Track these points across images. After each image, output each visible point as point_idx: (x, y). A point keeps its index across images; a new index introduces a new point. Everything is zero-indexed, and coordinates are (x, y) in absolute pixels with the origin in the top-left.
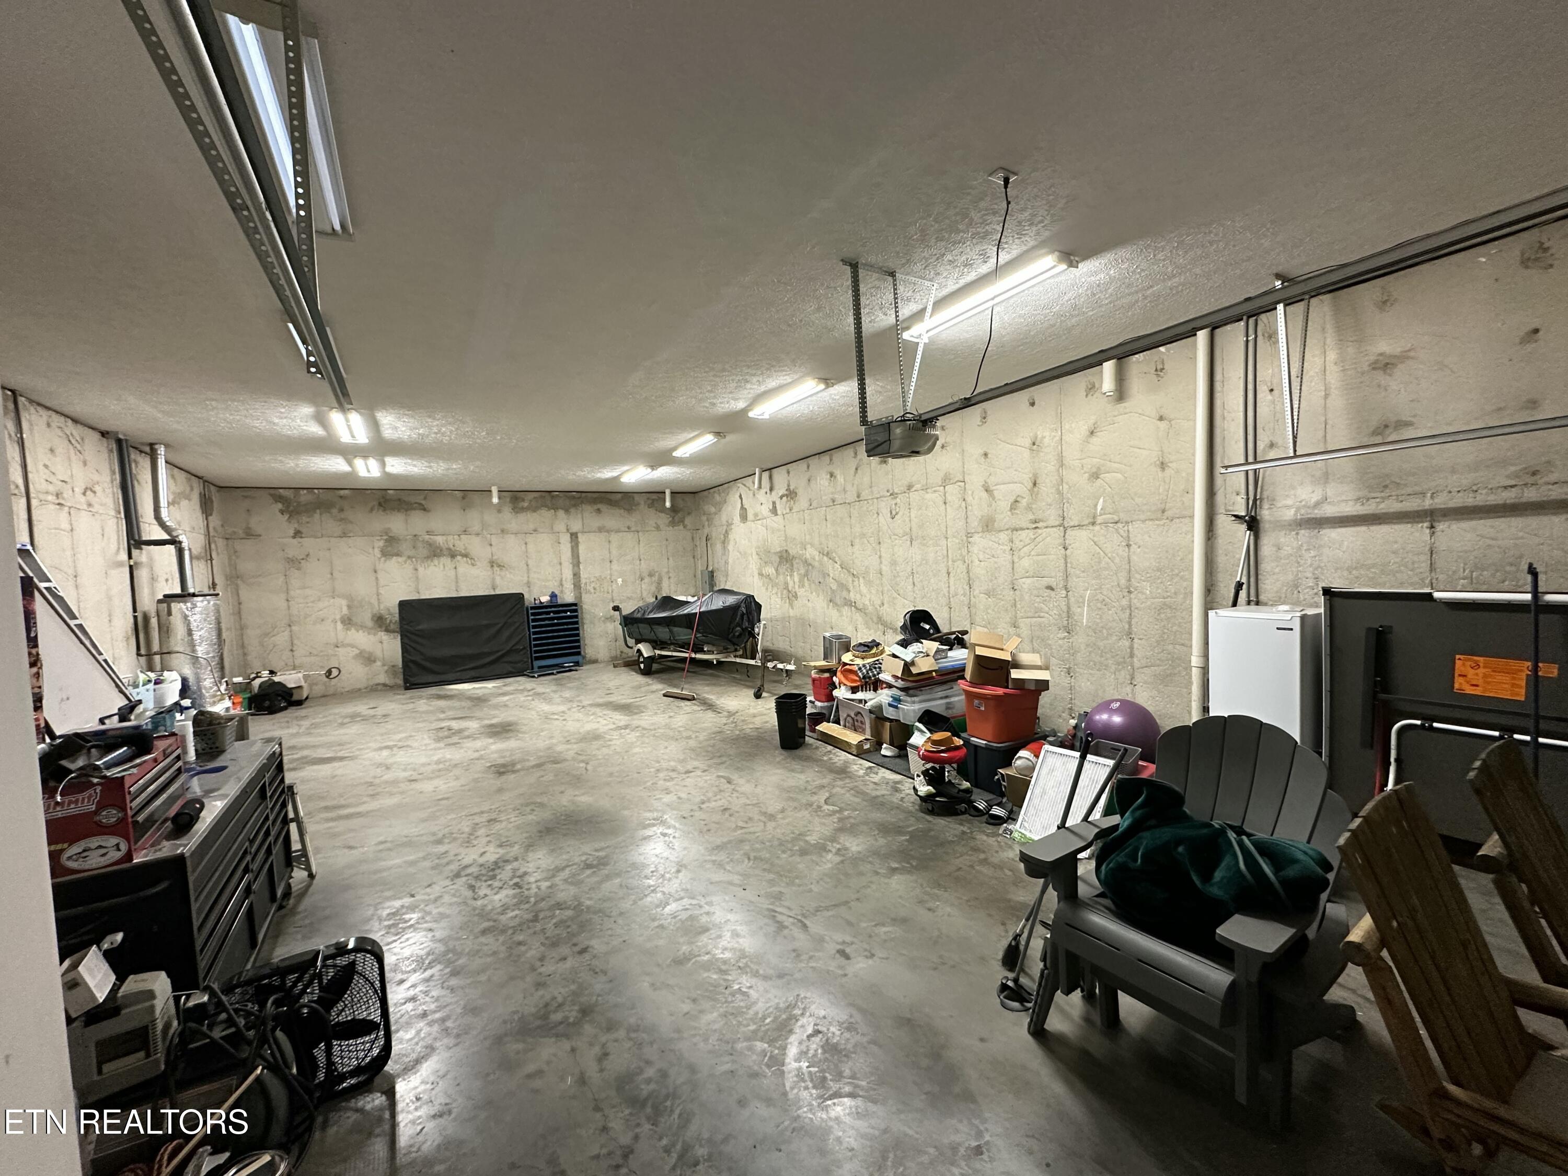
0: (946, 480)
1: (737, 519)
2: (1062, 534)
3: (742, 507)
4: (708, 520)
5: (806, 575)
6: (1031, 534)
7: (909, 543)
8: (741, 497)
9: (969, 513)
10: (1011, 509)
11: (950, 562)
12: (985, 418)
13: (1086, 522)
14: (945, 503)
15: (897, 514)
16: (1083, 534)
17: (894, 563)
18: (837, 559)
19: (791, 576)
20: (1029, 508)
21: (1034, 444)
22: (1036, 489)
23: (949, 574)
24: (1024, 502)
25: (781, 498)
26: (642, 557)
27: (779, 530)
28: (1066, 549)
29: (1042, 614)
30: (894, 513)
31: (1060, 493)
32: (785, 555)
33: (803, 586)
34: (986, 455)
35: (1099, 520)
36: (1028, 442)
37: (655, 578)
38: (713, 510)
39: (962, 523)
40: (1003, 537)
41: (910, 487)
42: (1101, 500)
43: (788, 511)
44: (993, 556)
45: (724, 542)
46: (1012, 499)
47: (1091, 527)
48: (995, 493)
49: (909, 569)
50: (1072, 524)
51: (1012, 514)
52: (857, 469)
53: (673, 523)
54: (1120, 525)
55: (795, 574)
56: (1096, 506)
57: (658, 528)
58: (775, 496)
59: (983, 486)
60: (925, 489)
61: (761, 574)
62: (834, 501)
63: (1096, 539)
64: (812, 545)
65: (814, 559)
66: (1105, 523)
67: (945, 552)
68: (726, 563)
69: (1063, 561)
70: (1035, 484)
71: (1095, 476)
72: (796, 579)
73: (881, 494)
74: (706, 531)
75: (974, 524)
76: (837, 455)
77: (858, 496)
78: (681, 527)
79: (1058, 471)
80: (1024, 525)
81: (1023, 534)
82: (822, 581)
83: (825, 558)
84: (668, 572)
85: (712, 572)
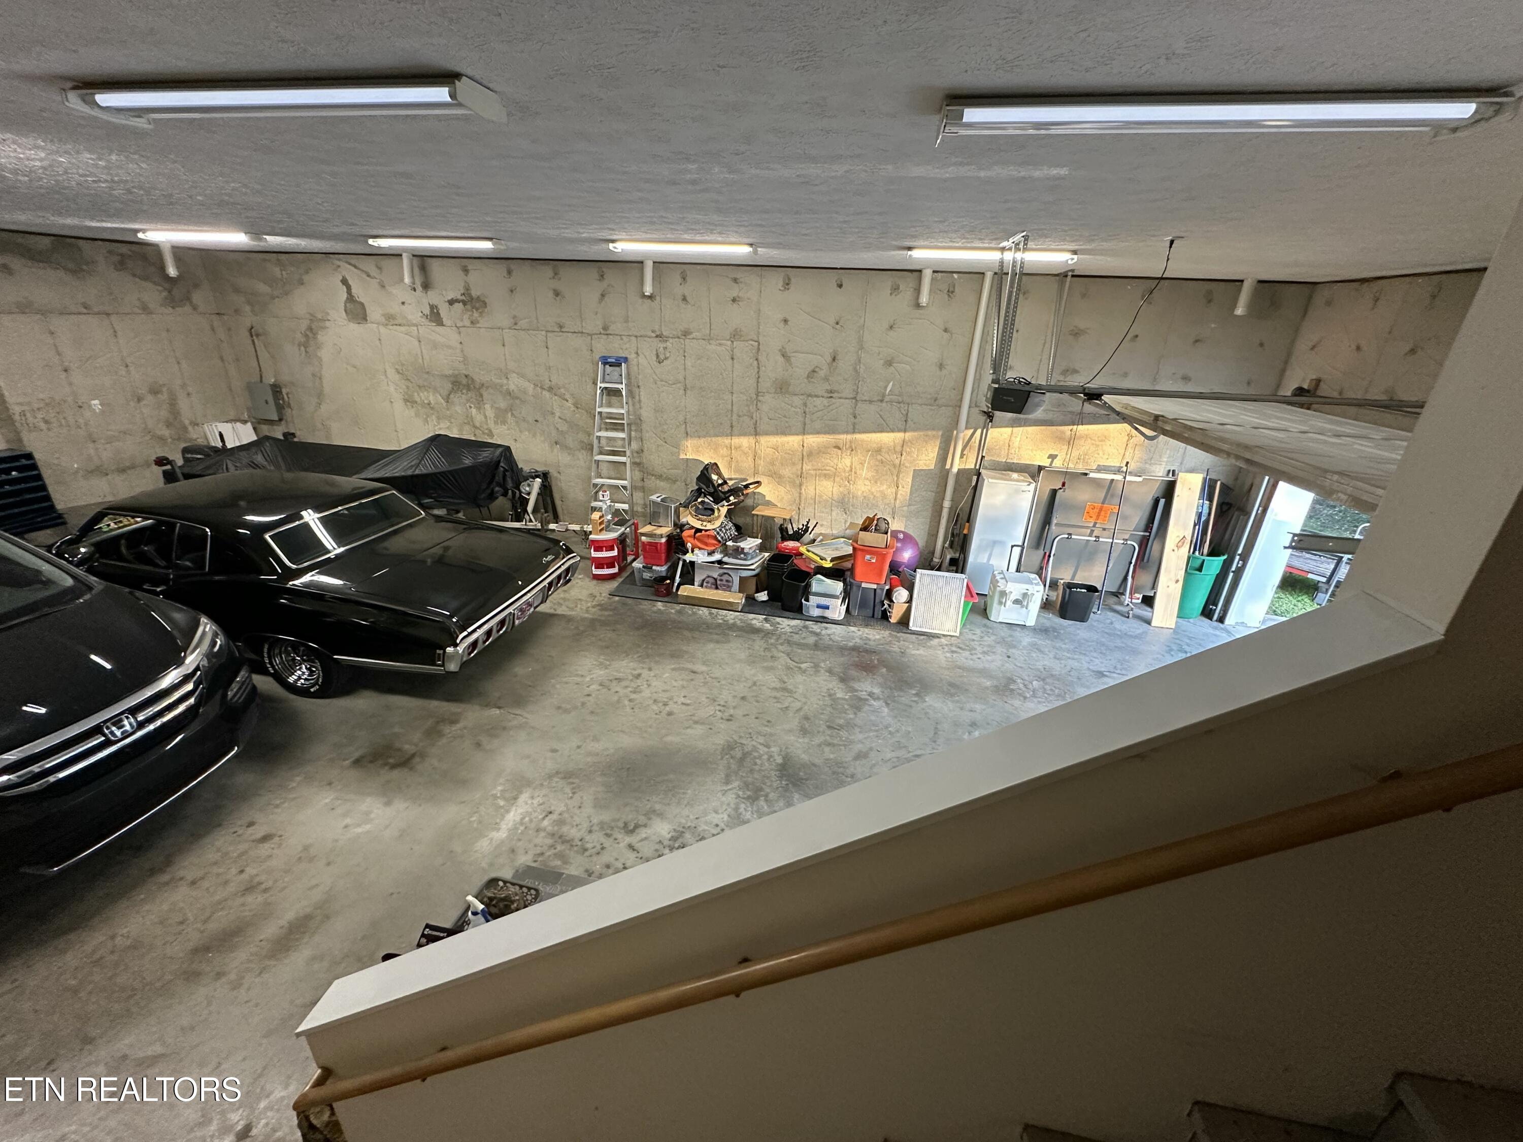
0: (736, 335)
1: (338, 315)
2: (853, 406)
3: (351, 298)
4: (249, 303)
5: (511, 409)
6: (825, 402)
7: (682, 392)
8: (344, 282)
9: (761, 373)
10: (808, 377)
11: (735, 417)
12: (788, 284)
13: (875, 399)
14: (732, 359)
16: (873, 408)
17: (658, 410)
18: (567, 396)
19: (479, 409)
20: (826, 379)
21: (837, 323)
22: (834, 364)
23: (732, 427)
24: (822, 374)
25: (451, 302)
27: (449, 347)
28: (855, 417)
29: (828, 468)
30: (662, 357)
31: (855, 370)
32: (464, 381)
33: (504, 422)
34: (786, 321)
35: (887, 399)
36: (832, 321)
37: (164, 396)
38: (262, 288)
39: (752, 382)
40: (798, 401)
41: (686, 333)
42: (891, 384)
43: (467, 323)
44: (785, 416)
45: (306, 345)
46: (810, 369)
47: (880, 404)
48: (793, 359)
49: (681, 418)
50: (864, 398)
51: (809, 382)
52: (603, 295)
53: (172, 301)
54: (902, 405)
55: (487, 406)
56: (886, 387)
57: (145, 309)
58: (433, 297)
59: (780, 350)
60: (709, 339)
61: (409, 401)
62: (561, 327)
63: (881, 413)
64: (522, 376)
65: (525, 393)
66: (891, 401)
68: (317, 377)
69: (852, 427)
70: (834, 359)
71: (889, 363)
72: (490, 413)
74: (248, 319)
75: (766, 384)
78: (187, 308)
79: (858, 352)
80: (820, 393)
81: (818, 401)
82: (540, 419)
83: (546, 394)
84: (184, 386)
85: (276, 389)
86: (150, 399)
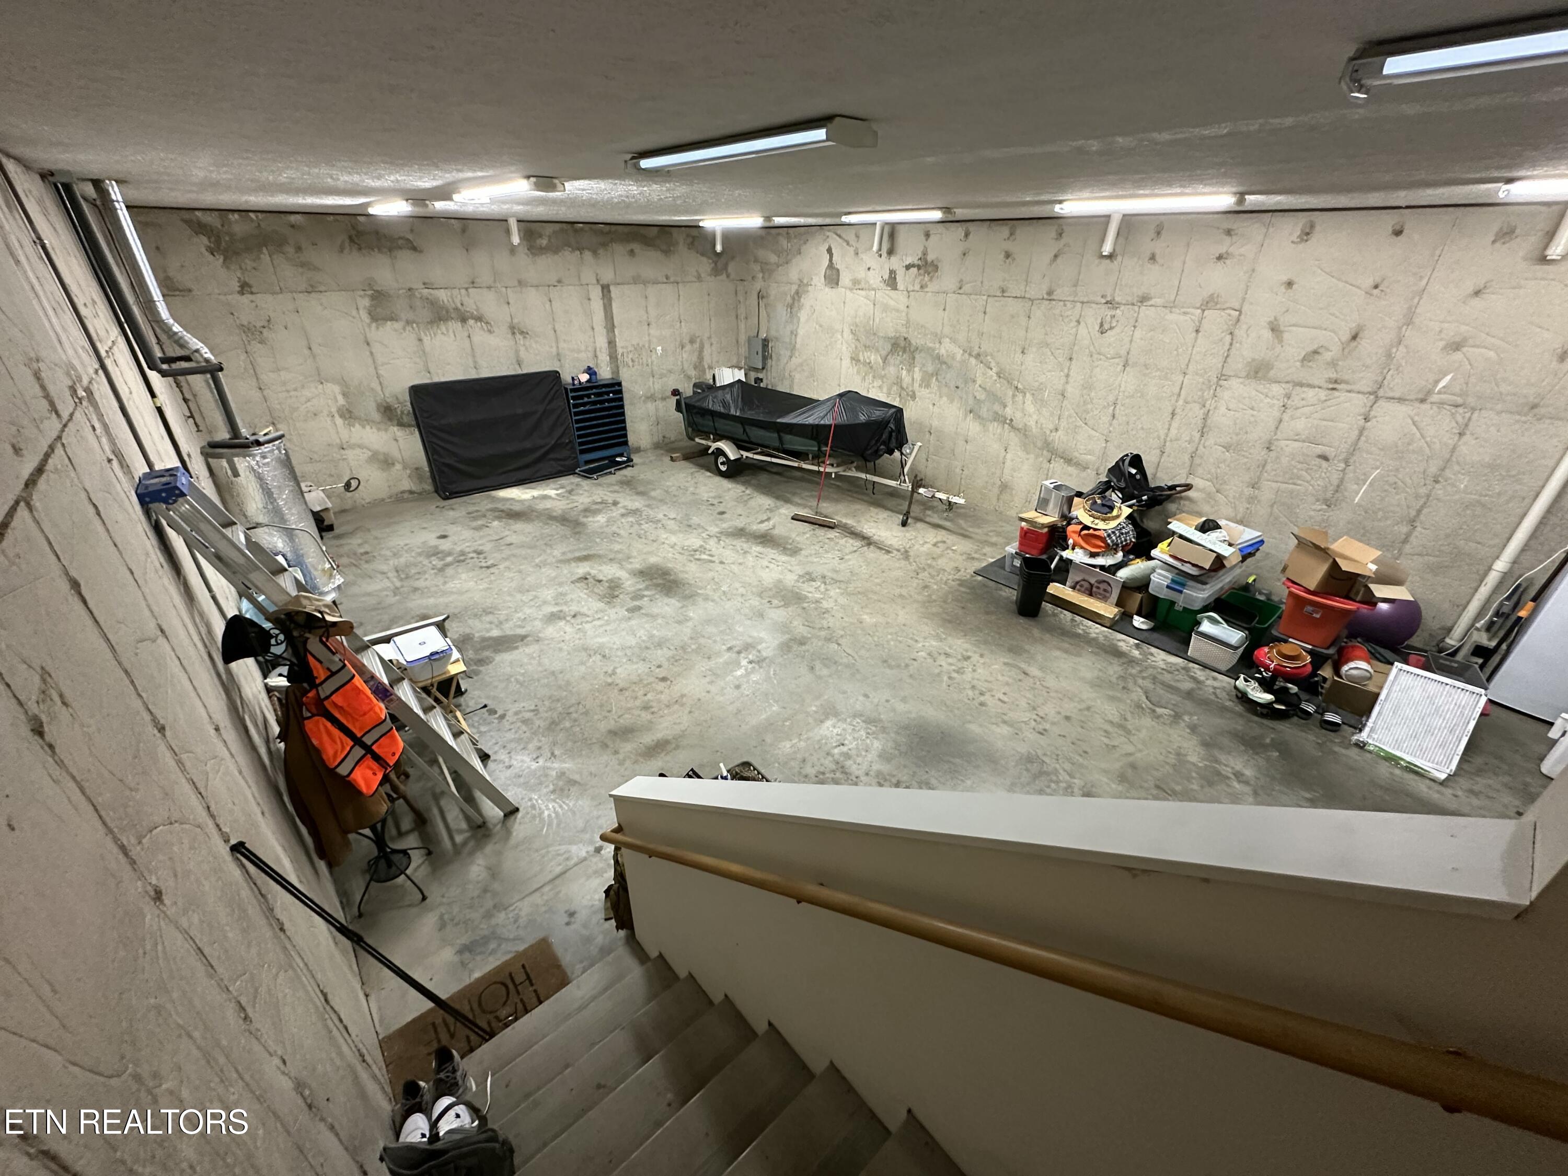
0: (1210, 303)
1: (819, 280)
2: (1369, 404)
3: (831, 265)
4: (762, 271)
5: (936, 373)
6: (1323, 394)
7: (1120, 368)
8: (829, 251)
9: (1233, 351)
10: (1304, 359)
11: (1181, 402)
12: (1308, 234)
13: (1412, 397)
14: (1197, 331)
15: (1111, 328)
16: (1403, 410)
17: (1088, 386)
18: (993, 364)
19: (909, 371)
20: (1333, 364)
21: (1376, 287)
22: (1354, 344)
23: (1173, 414)
24: (1328, 356)
25: (908, 267)
26: (682, 318)
27: (898, 311)
28: (1367, 419)
29: (1299, 482)
30: (1106, 326)
31: (1389, 356)
32: (902, 343)
33: (928, 386)
34: (1290, 284)
35: (1435, 398)
36: (1370, 282)
37: (697, 345)
38: (773, 258)
39: (1217, 362)
40: (1277, 389)
41: (1144, 299)
42: (1449, 377)
43: (917, 287)
44: (1252, 409)
45: (791, 306)
46: (1310, 348)
47: (1417, 405)
48: (1286, 336)
49: (1111, 398)
50: (1391, 394)
51: (1302, 366)
52: (1056, 256)
53: (716, 272)
54: (1461, 410)
55: (917, 369)
56: (1437, 382)
57: (699, 278)
58: (896, 263)
59: (1270, 323)
60: (1170, 306)
61: (855, 359)
62: (1003, 291)
63: (1416, 418)
64: (953, 340)
65: (953, 358)
66: (1441, 404)
67: (1177, 390)
68: (794, 334)
69: (1356, 432)
70: (1354, 338)
71: (1456, 346)
72: (918, 375)
73: (1092, 298)
74: (759, 285)
75: (1237, 364)
76: (1023, 231)
77: (1050, 293)
78: (724, 277)
79: (1400, 328)
80: (1316, 383)
81: (1310, 393)
82: (961, 386)
83: (973, 361)
84: (710, 338)
85: (765, 343)
86: (688, 347)
